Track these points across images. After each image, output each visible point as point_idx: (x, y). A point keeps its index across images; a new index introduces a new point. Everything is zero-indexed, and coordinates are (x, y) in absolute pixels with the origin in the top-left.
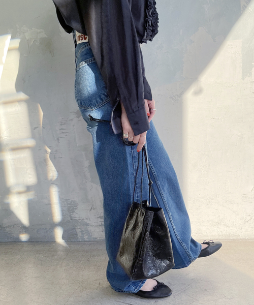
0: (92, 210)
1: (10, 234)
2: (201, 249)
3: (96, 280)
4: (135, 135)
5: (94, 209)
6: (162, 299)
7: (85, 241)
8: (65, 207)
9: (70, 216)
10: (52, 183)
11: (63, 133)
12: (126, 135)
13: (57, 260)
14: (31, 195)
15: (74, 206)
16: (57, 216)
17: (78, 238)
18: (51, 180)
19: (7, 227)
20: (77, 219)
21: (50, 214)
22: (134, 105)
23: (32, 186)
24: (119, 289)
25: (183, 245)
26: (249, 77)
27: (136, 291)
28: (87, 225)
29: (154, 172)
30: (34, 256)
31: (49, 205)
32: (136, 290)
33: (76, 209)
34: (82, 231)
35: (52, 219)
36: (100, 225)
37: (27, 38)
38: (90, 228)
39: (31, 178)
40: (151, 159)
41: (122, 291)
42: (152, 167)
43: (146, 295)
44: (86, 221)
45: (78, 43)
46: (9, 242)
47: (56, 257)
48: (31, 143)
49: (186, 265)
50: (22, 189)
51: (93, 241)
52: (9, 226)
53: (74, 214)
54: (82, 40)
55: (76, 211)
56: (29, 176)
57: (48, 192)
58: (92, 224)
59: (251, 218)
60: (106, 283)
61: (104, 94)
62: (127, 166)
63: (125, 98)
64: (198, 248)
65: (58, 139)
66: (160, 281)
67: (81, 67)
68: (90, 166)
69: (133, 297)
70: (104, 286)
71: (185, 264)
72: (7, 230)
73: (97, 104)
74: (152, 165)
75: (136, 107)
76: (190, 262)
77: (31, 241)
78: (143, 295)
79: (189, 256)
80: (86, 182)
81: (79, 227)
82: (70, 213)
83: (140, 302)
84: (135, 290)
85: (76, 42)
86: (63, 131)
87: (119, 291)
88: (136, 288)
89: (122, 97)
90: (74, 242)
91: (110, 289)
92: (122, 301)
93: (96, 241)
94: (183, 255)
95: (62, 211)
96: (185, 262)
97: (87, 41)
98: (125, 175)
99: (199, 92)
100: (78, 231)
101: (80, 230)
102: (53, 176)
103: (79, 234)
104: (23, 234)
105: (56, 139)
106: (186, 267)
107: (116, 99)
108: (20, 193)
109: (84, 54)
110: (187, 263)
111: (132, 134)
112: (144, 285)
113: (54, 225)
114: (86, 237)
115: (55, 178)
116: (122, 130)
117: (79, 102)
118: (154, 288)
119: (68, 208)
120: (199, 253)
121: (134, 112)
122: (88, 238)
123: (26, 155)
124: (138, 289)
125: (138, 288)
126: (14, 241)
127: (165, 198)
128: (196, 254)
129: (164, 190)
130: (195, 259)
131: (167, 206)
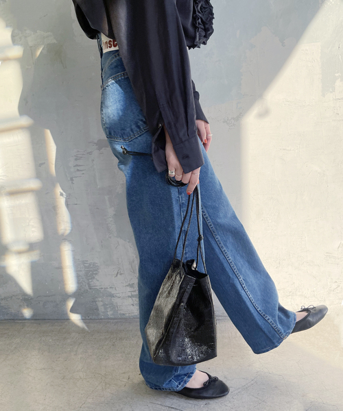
0: (118, 275)
1: (6, 309)
2: (295, 320)
3: (124, 373)
4: (185, 172)
5: (121, 274)
6: (216, 400)
7: (109, 319)
8: (81, 271)
9: (89, 284)
10: (64, 238)
11: (78, 170)
12: (172, 173)
13: (71, 345)
14: (35, 256)
15: (94, 271)
16: (71, 285)
17: (99, 314)
18: (63, 235)
19: (2, 299)
20: (98, 288)
21: (61, 281)
22: (182, 132)
23: (36, 243)
24: (156, 386)
25: (266, 319)
26: (331, 92)
27: (180, 388)
28: (112, 296)
30: (39, 339)
31: (60, 268)
32: (180, 386)
33: (96, 274)
34: (104, 305)
35: (64, 288)
36: (129, 296)
37: (31, 44)
38: (115, 300)
39: (34, 233)
40: (205, 207)
41: (160, 389)
43: (193, 394)
44: (109, 290)
45: (104, 51)
46: (5, 319)
47: (69, 341)
48: (35, 184)
49: (276, 344)
50: (22, 247)
51: (121, 319)
52: (6, 298)
53: (95, 281)
54: (110, 47)
55: (96, 277)
56: (33, 229)
57: (58, 251)
58: (118, 295)
59: (339, 286)
60: (138, 377)
61: (142, 120)
62: (172, 216)
63: (169, 123)
64: (290, 319)
65: (72, 179)
66: (213, 375)
67: (109, 83)
68: (115, 215)
69: (176, 398)
70: (136, 381)
71: (273, 343)
72: (3, 303)
73: (132, 134)
75: (184, 135)
76: (280, 340)
77: (36, 319)
78: (189, 394)
79: (278, 332)
80: (110, 238)
81: (100, 299)
82: (88, 280)
83: (185, 405)
84: (178, 386)
85: (101, 50)
86: (79, 168)
87: (156, 389)
88: (180, 384)
89: (166, 121)
90: (95, 319)
91: (144, 386)
92: (159, 403)
93: (125, 319)
94: (270, 332)
95: (78, 277)
96: (275, 341)
97: (117, 48)
98: (170, 229)
99: (264, 114)
100: (100, 304)
101: (101, 303)
102: (66, 230)
103: (101, 309)
104: (25, 308)
105: (69, 179)
106: (276, 347)
107: (158, 125)
108: (20, 253)
109: (113, 66)
110: (278, 342)
111: (180, 171)
112: (191, 379)
113: (66, 297)
114: (110, 313)
115: (68, 232)
116: (167, 167)
117: (107, 130)
118: (205, 384)
119: (86, 273)
120: (293, 326)
121: (182, 142)
122: (112, 314)
123: (28, 202)
124: (182, 386)
125: (182, 383)
126: (12, 318)
127: (230, 258)
128: (289, 328)
129: (227, 247)
130: (287, 334)
131: (235, 267)
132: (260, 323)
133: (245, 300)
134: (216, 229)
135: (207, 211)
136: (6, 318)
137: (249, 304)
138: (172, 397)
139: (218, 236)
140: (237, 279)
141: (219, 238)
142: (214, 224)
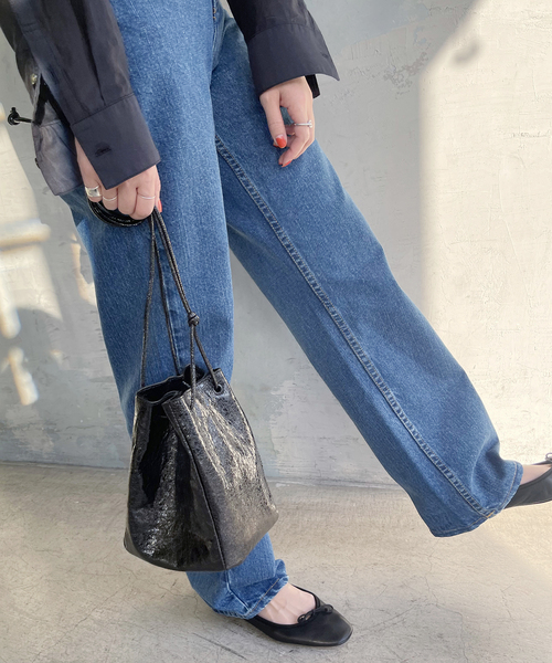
1: (23, 444)
2: (516, 482)
4: (105, 185)
12: (92, 192)
16: (117, 411)
18: (95, 322)
19: (15, 428)
21: (101, 403)
25: (447, 475)
27: (250, 613)
29: (315, 285)
30: (61, 499)
31: (97, 381)
32: (250, 610)
42: (305, 270)
46: (24, 461)
49: (469, 524)
52: (20, 427)
57: (91, 351)
64: (505, 481)
71: (462, 523)
72: (17, 434)
74: (305, 264)
79: (470, 503)
84: (246, 611)
88: (250, 606)
96: (465, 519)
110: (472, 521)
120: (511, 495)
121: (89, 116)
124: (254, 612)
125: (254, 605)
126: (32, 459)
127: (365, 353)
128: (499, 497)
129: (358, 332)
130: (495, 510)
131: (377, 371)
132: (432, 484)
133: (399, 436)
134: (329, 292)
135: (303, 254)
136: (25, 459)
137: (407, 444)
138: (235, 628)
139: (335, 308)
140: (378, 396)
141: (339, 312)
142: (322, 282)
